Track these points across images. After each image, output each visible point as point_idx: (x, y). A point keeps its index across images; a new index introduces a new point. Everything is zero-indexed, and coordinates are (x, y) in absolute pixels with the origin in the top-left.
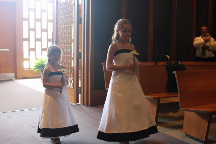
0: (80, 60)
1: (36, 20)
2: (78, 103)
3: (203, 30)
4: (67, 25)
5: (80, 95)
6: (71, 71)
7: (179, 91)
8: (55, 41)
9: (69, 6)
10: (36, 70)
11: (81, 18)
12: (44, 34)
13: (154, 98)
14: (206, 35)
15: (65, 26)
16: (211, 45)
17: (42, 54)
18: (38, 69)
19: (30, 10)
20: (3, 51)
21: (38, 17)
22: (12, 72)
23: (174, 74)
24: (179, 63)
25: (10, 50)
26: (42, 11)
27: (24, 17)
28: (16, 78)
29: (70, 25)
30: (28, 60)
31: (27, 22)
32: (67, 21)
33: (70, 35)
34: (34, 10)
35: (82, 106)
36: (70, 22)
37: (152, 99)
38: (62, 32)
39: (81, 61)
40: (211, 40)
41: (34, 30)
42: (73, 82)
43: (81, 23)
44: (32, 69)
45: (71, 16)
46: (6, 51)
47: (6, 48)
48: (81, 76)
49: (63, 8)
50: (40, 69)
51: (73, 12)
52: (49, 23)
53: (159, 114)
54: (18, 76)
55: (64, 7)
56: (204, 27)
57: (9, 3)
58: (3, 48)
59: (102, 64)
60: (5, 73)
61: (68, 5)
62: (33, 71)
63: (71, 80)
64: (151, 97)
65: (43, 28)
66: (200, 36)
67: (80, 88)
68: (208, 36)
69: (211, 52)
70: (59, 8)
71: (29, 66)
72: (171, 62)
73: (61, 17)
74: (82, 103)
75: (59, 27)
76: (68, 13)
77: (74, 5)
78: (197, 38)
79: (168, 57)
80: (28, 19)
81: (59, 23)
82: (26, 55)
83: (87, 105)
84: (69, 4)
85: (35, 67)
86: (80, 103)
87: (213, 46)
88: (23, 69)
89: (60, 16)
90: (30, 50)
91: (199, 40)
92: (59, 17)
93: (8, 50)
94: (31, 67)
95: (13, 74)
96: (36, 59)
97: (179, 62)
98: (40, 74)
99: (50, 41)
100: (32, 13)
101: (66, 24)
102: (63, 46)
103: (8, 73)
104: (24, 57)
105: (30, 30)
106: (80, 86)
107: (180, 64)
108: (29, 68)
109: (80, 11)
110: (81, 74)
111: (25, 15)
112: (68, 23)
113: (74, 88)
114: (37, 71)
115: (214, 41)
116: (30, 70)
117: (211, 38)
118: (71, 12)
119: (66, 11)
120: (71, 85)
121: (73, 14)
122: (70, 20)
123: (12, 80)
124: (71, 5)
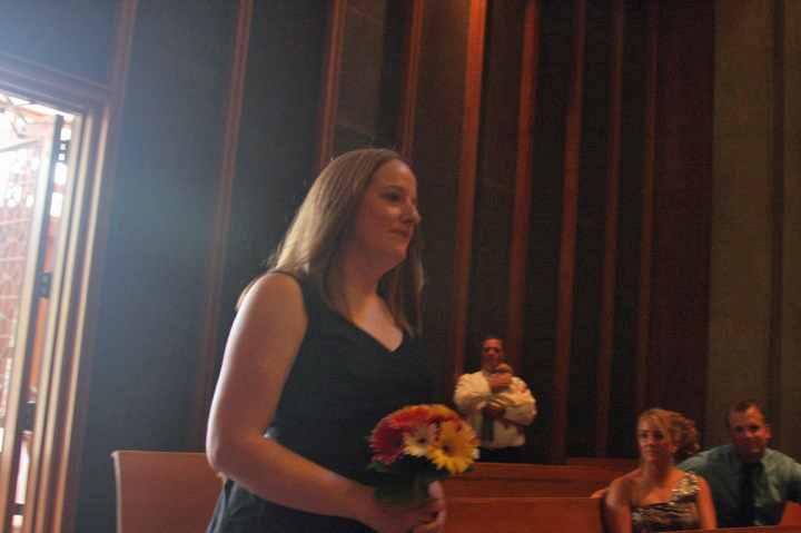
0: (28, 433)
3: (488, 350)
9: (9, 226)
11: (50, 276)
14: (498, 368)
16: (512, 403)
36: (7, 288)
39: (33, 437)
40: (512, 387)
43: (47, 295)
56: (493, 343)
59: (115, 454)
61: (5, 222)
66: (477, 371)
68: (502, 371)
69: (512, 430)
77: (29, 224)
78: (466, 377)
84: (10, 219)
87: (519, 406)
91: (473, 385)
115: (523, 392)
117: (515, 379)
122: (6, 277)
124: (19, 223)
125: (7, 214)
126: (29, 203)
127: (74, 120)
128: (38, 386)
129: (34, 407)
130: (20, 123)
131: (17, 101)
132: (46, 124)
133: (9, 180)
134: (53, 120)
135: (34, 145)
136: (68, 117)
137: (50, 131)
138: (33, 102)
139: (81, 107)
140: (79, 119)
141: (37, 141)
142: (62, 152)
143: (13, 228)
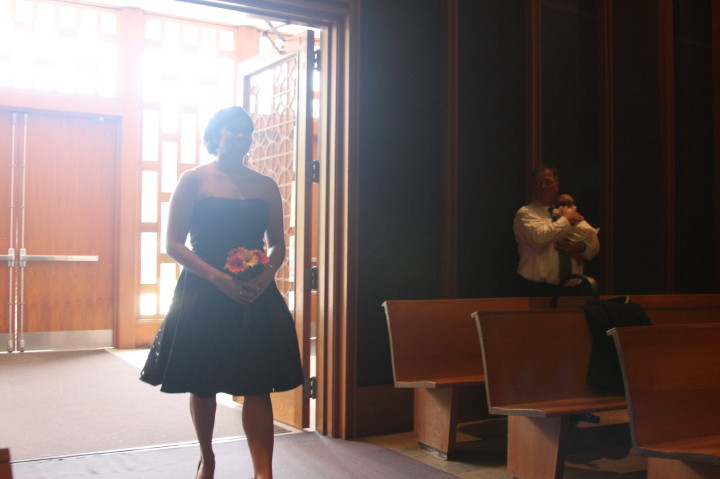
0: (314, 292)
1: (183, 168)
2: (308, 426)
5: (313, 402)
7: (627, 392)
9: (281, 127)
11: (318, 164)
13: (549, 416)
19: (163, 137)
20: (79, 263)
21: (189, 159)
22: (105, 328)
23: (611, 337)
24: (627, 301)
25: (99, 258)
27: (145, 158)
28: (117, 344)
29: (284, 185)
30: (154, 288)
31: (155, 174)
32: (276, 171)
34: (177, 138)
35: (321, 437)
36: (286, 176)
37: (544, 416)
39: (318, 294)
43: (317, 180)
45: (288, 157)
46: (90, 263)
47: (90, 254)
48: (317, 341)
49: (263, 133)
51: (295, 144)
53: (567, 464)
54: (124, 338)
55: (268, 131)
57: (101, 119)
58: (79, 254)
59: (385, 304)
60: (84, 328)
61: (279, 125)
64: (540, 411)
67: (315, 380)
71: (158, 310)
72: (601, 297)
73: (258, 160)
74: (321, 427)
76: (278, 149)
77: (297, 123)
79: (591, 281)
80: (156, 167)
82: (148, 276)
83: (336, 435)
84: (281, 121)
86: (312, 428)
88: (139, 317)
89: (254, 158)
90: (162, 258)
93: (94, 258)
95: (106, 335)
97: (625, 299)
100: (170, 148)
103: (93, 329)
104: (144, 281)
105: (162, 197)
106: (313, 373)
107: (630, 302)
108: (158, 317)
109: (316, 139)
110: (317, 335)
111: (149, 154)
112: (278, 180)
118: (287, 145)
119: (271, 142)
121: (295, 152)
122: (283, 169)
123: (103, 352)
124: (288, 124)
125: (278, 118)
126: (294, 106)
127: (322, 34)
128: (318, 256)
129: (316, 271)
130: (279, 42)
131: (276, 24)
132: (300, 39)
133: (275, 93)
134: (305, 35)
135: (293, 58)
136: (318, 32)
137: (305, 44)
138: (288, 23)
139: (326, 21)
140: (326, 32)
141: (295, 55)
142: (316, 61)
143: (284, 129)
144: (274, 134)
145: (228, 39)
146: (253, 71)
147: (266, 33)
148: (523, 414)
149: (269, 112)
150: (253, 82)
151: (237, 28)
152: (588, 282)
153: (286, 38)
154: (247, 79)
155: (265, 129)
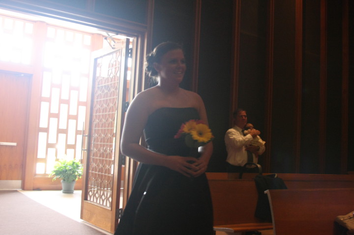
0: (123, 166)
1: (62, 101)
4: (107, 113)
6: (110, 183)
7: (273, 221)
8: (87, 135)
10: (55, 178)
11: (128, 103)
12: (72, 122)
13: (235, 232)
15: (105, 113)
17: (66, 153)
18: (58, 177)
19: (53, 86)
20: (6, 146)
21: (65, 97)
22: (18, 179)
23: (266, 194)
24: (276, 177)
25: (17, 144)
26: (72, 88)
27: (43, 95)
28: (24, 188)
29: (111, 113)
30: (44, 160)
31: (47, 103)
32: (108, 106)
33: (110, 128)
34: (60, 87)
36: (112, 109)
37: (233, 232)
38: (98, 123)
39: (125, 167)
41: (57, 116)
42: (110, 199)
44: (49, 176)
45: (114, 99)
46: (12, 146)
47: (12, 142)
48: (124, 190)
49: (102, 87)
50: (62, 177)
51: (117, 93)
52: (80, 107)
54: (27, 185)
55: (105, 86)
57: (22, 75)
58: (7, 141)
60: (7, 179)
61: (110, 83)
62: (51, 178)
63: (108, 196)
64: (231, 229)
65: (70, 114)
70: (97, 86)
71: (45, 171)
72: (263, 174)
73: (99, 100)
75: (94, 114)
76: (109, 95)
77: (119, 83)
79: (259, 166)
80: (49, 100)
81: (95, 109)
82: (41, 154)
85: (55, 173)
88: (36, 175)
89: (97, 99)
90: (49, 146)
92: (95, 100)
93: (14, 144)
94: (47, 173)
95: (19, 183)
96: (57, 160)
97: (275, 175)
98: (60, 183)
99: (80, 134)
100: (56, 91)
101: (105, 110)
102: (99, 143)
103: (12, 179)
104: (39, 157)
105: (51, 115)
106: (121, 207)
108: (45, 174)
109: (128, 91)
110: (124, 187)
111: (45, 94)
112: (108, 110)
113: (111, 210)
114: (57, 179)
116: (47, 176)
118: (114, 94)
119: (106, 91)
120: (108, 205)
121: (117, 97)
122: (111, 105)
123: (16, 191)
124: (114, 83)
125: (110, 80)
126: (118, 75)
127: (133, 40)
130: (112, 43)
131: (111, 34)
132: (123, 42)
133: (109, 67)
134: (125, 41)
135: (119, 51)
136: (131, 39)
137: (125, 45)
138: (117, 34)
139: (136, 34)
140: (135, 39)
141: (120, 50)
142: (129, 53)
143: (113, 85)
144: (107, 87)
145: (88, 39)
146: (99, 56)
147: (106, 38)
148: (223, 230)
149: (106, 76)
150: (99, 61)
151: (93, 34)
152: (257, 166)
153: (116, 41)
154: (96, 60)
155: (103, 85)
